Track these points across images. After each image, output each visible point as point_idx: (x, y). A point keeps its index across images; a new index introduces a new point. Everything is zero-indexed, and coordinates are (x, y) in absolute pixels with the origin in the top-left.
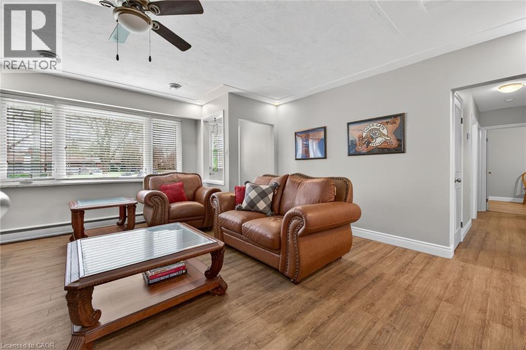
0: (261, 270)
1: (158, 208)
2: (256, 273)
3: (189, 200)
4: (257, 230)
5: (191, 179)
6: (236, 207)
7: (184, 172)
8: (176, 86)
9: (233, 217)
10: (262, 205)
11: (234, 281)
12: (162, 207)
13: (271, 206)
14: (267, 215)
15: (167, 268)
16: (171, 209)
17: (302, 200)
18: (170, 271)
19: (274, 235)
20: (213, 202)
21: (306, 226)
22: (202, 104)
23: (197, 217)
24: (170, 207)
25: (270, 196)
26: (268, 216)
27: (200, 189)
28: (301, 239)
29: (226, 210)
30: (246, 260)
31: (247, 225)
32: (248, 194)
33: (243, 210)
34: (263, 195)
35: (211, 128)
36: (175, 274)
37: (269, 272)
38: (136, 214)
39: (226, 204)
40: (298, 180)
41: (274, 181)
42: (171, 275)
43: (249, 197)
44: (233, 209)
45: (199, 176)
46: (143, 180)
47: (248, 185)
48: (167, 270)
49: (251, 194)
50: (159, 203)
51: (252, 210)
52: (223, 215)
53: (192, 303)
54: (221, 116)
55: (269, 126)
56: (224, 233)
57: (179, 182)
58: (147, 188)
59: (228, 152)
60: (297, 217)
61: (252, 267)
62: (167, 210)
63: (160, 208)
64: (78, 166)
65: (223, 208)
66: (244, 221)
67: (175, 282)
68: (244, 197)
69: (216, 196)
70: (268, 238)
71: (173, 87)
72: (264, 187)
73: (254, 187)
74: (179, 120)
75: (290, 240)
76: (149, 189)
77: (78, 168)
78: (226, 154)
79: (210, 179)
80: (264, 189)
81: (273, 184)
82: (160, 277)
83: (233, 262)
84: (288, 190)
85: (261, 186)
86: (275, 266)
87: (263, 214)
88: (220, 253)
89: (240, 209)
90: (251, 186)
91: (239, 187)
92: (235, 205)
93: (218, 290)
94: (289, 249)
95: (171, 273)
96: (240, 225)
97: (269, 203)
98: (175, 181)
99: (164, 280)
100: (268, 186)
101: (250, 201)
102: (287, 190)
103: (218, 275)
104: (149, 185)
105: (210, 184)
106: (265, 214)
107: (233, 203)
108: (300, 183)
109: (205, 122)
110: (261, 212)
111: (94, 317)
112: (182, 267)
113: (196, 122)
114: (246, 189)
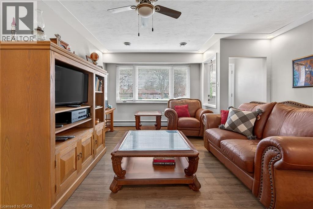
0: (235, 184)
1: (172, 119)
2: (231, 185)
3: (191, 117)
4: (232, 149)
5: (194, 103)
6: (220, 126)
7: (191, 99)
8: (183, 44)
9: (215, 133)
10: (242, 128)
11: (209, 184)
12: (174, 119)
13: (254, 130)
14: (248, 137)
15: (164, 158)
16: (179, 121)
17: (290, 129)
18: (165, 160)
19: (248, 158)
20: (203, 120)
21: (284, 160)
22: (203, 53)
23: (195, 129)
24: (178, 120)
25: (253, 121)
26: (248, 139)
27: (199, 110)
28: (278, 172)
29: (212, 127)
30: (225, 170)
31: (224, 142)
32: (230, 117)
33: (225, 129)
34: (244, 119)
35: (209, 67)
36: (168, 163)
37: (243, 189)
38: (161, 121)
39: (212, 123)
40: (288, 108)
41: (258, 107)
42: (166, 163)
43: (231, 120)
44: (217, 127)
45: (200, 101)
46: (167, 102)
47: (231, 110)
48: (164, 159)
49: (233, 118)
50: (172, 116)
51: (234, 131)
52: (210, 131)
53: (175, 187)
54: (215, 58)
55: (262, 59)
56: (210, 144)
57: (186, 104)
58: (169, 107)
59: (219, 84)
60: (274, 147)
61: (228, 178)
62: (176, 121)
63: (173, 120)
64: (153, 95)
65: (209, 125)
66: (223, 138)
67: (166, 169)
68: (227, 119)
69: (205, 116)
70: (241, 159)
71: (182, 45)
72: (246, 113)
73: (236, 112)
74: (188, 65)
75: (264, 169)
76: (169, 108)
77: (152, 95)
78: (218, 86)
79: (208, 103)
80: (245, 114)
81: (257, 110)
82: (160, 162)
83: (213, 168)
84: (274, 117)
85: (243, 112)
86: (249, 187)
87: (243, 136)
88: (194, 159)
89: (223, 128)
90: (233, 110)
91: (224, 111)
92: (220, 124)
93: (193, 186)
94: (263, 177)
95: (166, 162)
96: (219, 141)
97: (250, 127)
98: (183, 104)
99: (160, 165)
100: (250, 112)
101: (232, 123)
102: (272, 117)
103: (194, 175)
104: (170, 105)
105: (207, 107)
106: (246, 136)
107: (218, 123)
108: (290, 111)
109: (205, 64)
110: (242, 134)
111: (122, 173)
112: (172, 160)
113: (199, 65)
114: (229, 112)
